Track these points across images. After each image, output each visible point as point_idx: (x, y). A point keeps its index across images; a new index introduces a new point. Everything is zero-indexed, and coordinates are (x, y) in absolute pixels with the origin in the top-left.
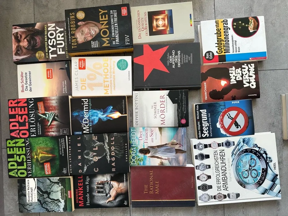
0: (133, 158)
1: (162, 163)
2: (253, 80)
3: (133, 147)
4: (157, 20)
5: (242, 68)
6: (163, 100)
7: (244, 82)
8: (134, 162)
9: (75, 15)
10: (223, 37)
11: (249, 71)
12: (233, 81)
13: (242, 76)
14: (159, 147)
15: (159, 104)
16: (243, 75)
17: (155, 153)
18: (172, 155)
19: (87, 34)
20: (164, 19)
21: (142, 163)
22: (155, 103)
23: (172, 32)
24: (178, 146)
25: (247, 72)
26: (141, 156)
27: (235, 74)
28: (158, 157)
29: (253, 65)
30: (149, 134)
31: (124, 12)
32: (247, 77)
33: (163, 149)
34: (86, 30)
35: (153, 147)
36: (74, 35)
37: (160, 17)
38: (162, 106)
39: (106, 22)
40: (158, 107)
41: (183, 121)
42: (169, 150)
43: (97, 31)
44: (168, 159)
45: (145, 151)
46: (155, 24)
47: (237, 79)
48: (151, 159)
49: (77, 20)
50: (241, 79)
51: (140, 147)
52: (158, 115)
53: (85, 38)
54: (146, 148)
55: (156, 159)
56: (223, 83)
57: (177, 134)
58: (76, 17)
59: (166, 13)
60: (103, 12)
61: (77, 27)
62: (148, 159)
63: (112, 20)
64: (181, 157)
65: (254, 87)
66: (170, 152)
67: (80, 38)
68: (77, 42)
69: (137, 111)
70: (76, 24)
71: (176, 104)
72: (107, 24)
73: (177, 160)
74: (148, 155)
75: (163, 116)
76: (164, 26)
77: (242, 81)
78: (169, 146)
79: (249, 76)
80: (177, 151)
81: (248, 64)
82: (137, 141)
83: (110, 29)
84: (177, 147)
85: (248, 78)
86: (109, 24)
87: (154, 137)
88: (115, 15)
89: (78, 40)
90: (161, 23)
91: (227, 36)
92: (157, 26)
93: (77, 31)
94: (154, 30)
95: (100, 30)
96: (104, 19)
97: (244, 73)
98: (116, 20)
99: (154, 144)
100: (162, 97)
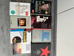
4: (23, 23)
9: (48, 13)
10: (25, 37)
19: (45, 6)
20: (21, 23)
23: (18, 19)
31: (33, 11)
34: (46, 8)
36: (49, 7)
37: (22, 24)
39: (39, 9)
43: (42, 7)
46: (24, 22)
49: (48, 11)
53: (46, 5)
58: (48, 12)
59: (20, 25)
60: (40, 12)
61: (48, 9)
63: (37, 9)
67: (47, 5)
68: (49, 4)
70: (48, 10)
72: (39, 8)
76: (21, 21)
83: (38, 7)
86: (38, 8)
88: (36, 10)
89: (48, 5)
90: (22, 22)
91: (23, 37)
92: (23, 21)
93: (48, 8)
94: (24, 20)
95: (41, 6)
96: (40, 10)
98: (36, 9)
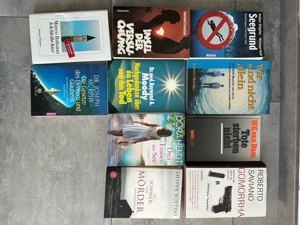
0: (180, 125)
1: (141, 117)
2: (121, 32)
3: (180, 138)
5: (134, 50)
6: (139, 206)
7: (132, 30)
8: (179, 118)
11: (125, 44)
12: (148, 32)
13: (135, 38)
14: (146, 139)
15: (146, 201)
16: (134, 40)
17: (150, 131)
18: (127, 128)
21: (168, 118)
22: (151, 201)
24: (119, 141)
25: (128, 44)
26: (169, 127)
27: (144, 42)
28: (147, 125)
29: (119, 53)
30: (158, 157)
32: (128, 37)
33: (140, 137)
35: (153, 138)
38: (141, 198)
40: (147, 195)
41: (114, 175)
42: (131, 134)
44: (133, 123)
45: (164, 133)
47: (142, 35)
48: (155, 123)
50: (137, 35)
51: (170, 139)
52: (148, 184)
54: (163, 138)
55: (149, 123)
56: (161, 32)
57: (120, 157)
62: (160, 123)
64: (115, 125)
65: (120, 22)
66: (130, 132)
69: (176, 193)
71: (121, 198)
73: (121, 121)
74: (160, 128)
75: (142, 183)
77: (136, 32)
78: (131, 140)
79: (125, 37)
80: (120, 134)
81: (126, 55)
82: (175, 147)
84: (120, 139)
85: (127, 35)
87: (151, 153)
97: (132, 42)
99: (151, 142)
100: (141, 209)
